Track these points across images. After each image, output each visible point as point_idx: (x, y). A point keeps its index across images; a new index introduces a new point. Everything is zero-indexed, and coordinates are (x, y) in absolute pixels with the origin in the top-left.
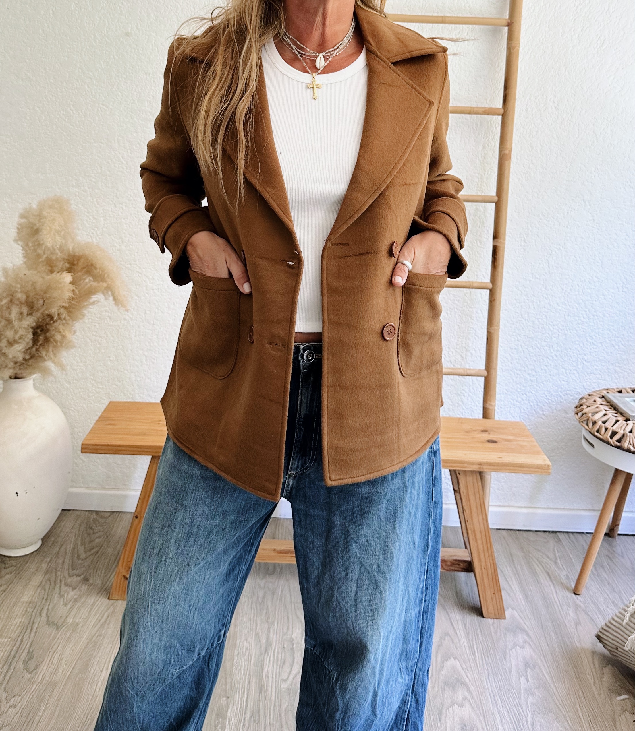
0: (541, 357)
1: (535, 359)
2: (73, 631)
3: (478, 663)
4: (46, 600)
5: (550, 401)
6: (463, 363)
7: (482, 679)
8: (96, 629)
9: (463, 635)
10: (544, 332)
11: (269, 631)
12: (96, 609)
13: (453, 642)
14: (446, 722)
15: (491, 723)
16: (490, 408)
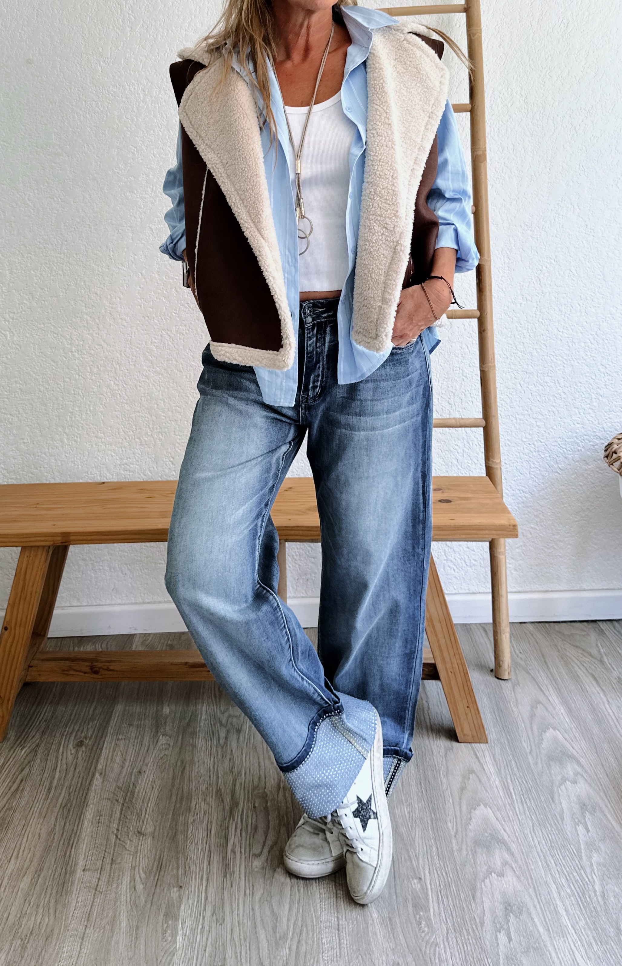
3: (517, 809)
8: (5, 800)
9: (492, 770)
11: (234, 786)
13: (480, 781)
14: (483, 902)
15: (545, 898)
16: (494, 466)
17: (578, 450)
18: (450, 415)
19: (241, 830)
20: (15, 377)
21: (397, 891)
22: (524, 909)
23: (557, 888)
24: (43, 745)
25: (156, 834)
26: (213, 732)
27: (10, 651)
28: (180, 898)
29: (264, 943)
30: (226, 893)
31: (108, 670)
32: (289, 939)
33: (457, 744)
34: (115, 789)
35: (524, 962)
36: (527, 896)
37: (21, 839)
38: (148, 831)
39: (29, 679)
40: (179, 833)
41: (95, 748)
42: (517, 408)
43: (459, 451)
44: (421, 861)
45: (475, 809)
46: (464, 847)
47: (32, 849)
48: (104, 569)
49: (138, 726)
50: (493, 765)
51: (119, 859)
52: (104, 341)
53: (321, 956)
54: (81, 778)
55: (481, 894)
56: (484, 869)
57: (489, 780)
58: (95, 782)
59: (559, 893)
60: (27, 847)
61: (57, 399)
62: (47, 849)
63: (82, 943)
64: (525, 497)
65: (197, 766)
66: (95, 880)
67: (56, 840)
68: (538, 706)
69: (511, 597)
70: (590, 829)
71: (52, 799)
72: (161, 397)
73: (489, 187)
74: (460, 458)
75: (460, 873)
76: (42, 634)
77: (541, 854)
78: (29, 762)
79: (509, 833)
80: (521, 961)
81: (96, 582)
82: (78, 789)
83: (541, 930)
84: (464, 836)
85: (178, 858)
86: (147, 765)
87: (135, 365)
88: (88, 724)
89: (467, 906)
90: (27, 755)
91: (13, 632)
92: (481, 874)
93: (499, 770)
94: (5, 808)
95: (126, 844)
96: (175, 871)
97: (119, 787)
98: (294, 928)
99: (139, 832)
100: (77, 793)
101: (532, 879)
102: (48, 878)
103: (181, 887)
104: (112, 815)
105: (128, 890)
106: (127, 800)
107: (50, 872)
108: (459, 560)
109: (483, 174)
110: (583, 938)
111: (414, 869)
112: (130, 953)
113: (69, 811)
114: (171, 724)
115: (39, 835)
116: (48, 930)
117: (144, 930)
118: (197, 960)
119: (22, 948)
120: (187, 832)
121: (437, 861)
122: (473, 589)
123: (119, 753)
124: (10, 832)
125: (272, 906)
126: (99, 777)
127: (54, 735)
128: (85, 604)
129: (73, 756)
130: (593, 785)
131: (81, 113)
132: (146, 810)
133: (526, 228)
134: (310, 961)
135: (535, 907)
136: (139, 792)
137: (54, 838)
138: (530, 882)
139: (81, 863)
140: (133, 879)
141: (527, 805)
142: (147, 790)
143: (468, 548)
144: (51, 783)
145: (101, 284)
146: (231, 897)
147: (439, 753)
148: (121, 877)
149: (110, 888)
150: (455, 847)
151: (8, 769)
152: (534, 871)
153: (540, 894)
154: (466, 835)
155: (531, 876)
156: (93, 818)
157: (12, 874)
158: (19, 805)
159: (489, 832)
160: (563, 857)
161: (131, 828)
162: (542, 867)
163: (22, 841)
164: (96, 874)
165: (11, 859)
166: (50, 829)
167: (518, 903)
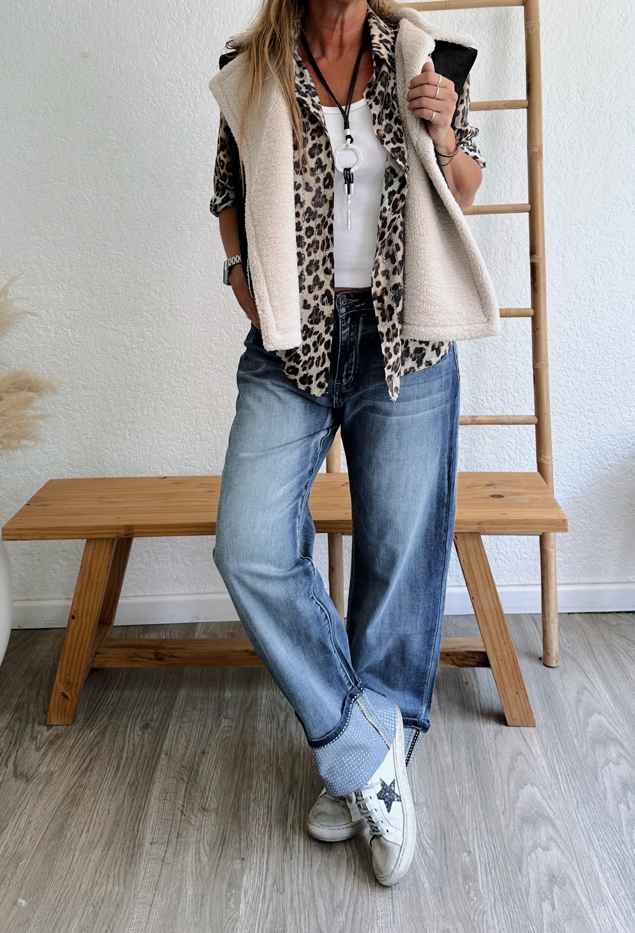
0: (598, 394)
1: (590, 397)
2: (47, 783)
3: (563, 789)
4: (14, 745)
5: (615, 447)
6: (505, 408)
8: (75, 778)
9: (539, 752)
10: (598, 364)
11: (293, 766)
12: (76, 752)
13: (528, 763)
14: (528, 873)
15: (587, 871)
16: (545, 462)
17: (628, 447)
18: (503, 412)
19: (300, 807)
20: (77, 374)
21: (448, 864)
22: (567, 880)
23: (599, 862)
24: (111, 726)
25: (220, 809)
26: (273, 716)
27: (77, 638)
28: (243, 870)
29: (322, 911)
30: (286, 865)
31: (172, 656)
32: (346, 907)
33: (506, 727)
34: (180, 768)
35: (567, 929)
36: (570, 869)
37: (91, 815)
38: (212, 808)
39: (96, 665)
40: (241, 810)
41: (160, 731)
42: (569, 405)
43: (512, 447)
44: (470, 836)
45: (522, 788)
46: (511, 823)
47: (102, 823)
48: (167, 561)
49: (201, 710)
50: (540, 747)
51: (185, 833)
52: (164, 338)
53: (375, 923)
54: (147, 759)
55: (527, 866)
56: (530, 843)
57: (536, 761)
58: (161, 762)
59: (601, 866)
60: (97, 823)
61: (118, 395)
62: (116, 824)
63: (150, 910)
64: (576, 493)
65: (258, 747)
66: (162, 853)
67: (124, 815)
68: (584, 692)
69: (559, 588)
70: (631, 807)
71: (120, 778)
72: (220, 393)
73: (545, 185)
74: (513, 455)
75: (507, 846)
76: (108, 622)
77: (585, 830)
78: (98, 743)
79: (555, 810)
80: (563, 928)
81: (159, 573)
82: (144, 768)
83: (583, 900)
84: (512, 813)
85: (240, 832)
86: (210, 746)
87: (194, 362)
88: (154, 708)
89: (514, 878)
90: (95, 737)
91: (80, 620)
92: (527, 848)
93: (546, 752)
94: (76, 785)
95: (191, 819)
96: (237, 845)
97: (183, 767)
98: (350, 897)
99: (203, 809)
100: (143, 772)
101: (575, 852)
102: (118, 850)
103: (243, 859)
104: (177, 792)
105: (194, 862)
106: (192, 779)
107: (120, 844)
108: (510, 554)
109: (539, 172)
110: (622, 907)
111: (464, 843)
112: (195, 919)
113: (137, 788)
114: (233, 708)
115: (109, 811)
116: (119, 898)
117: (209, 898)
118: (259, 926)
119: (94, 914)
120: (249, 808)
121: (486, 837)
122: (523, 581)
123: (184, 735)
124: (81, 808)
125: (330, 877)
126: (164, 757)
127: (121, 717)
128: (149, 594)
129: (140, 737)
131: (138, 108)
132: (210, 788)
133: (581, 227)
134: (365, 927)
135: (578, 878)
136: (203, 771)
137: (122, 814)
138: (573, 855)
139: (149, 837)
140: (198, 852)
141: (572, 784)
142: (211, 770)
143: (519, 541)
144: (119, 763)
145: (160, 281)
146: (291, 868)
147: (489, 736)
148: (186, 850)
149: (176, 859)
150: (503, 823)
151: (78, 750)
152: (577, 846)
153: (582, 867)
154: (513, 812)
155: (574, 850)
156: (159, 795)
157: (83, 846)
158: (89, 783)
159: (535, 809)
160: (605, 833)
161: (196, 805)
162: (584, 842)
163: (92, 817)
164: (163, 847)
165: (82, 832)
166: (119, 805)
167: (561, 875)
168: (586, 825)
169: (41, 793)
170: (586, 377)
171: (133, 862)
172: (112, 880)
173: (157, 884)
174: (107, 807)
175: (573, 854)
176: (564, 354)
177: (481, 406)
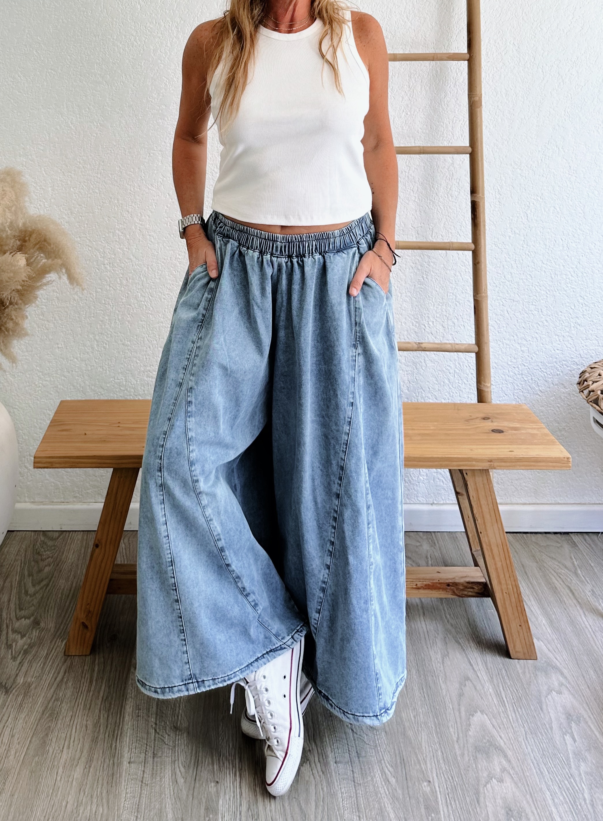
0: (530, 323)
2: (25, 694)
3: (511, 718)
7: (520, 739)
8: (52, 691)
9: (486, 678)
10: (531, 295)
13: (475, 689)
14: (486, 806)
15: (541, 805)
16: (485, 389)
21: (410, 793)
22: (523, 814)
23: (551, 795)
25: (191, 729)
28: (218, 793)
36: (524, 802)
37: (70, 730)
38: (183, 726)
40: (211, 729)
41: (128, 643)
42: (505, 333)
44: (428, 764)
45: (473, 716)
46: (466, 752)
50: (486, 673)
51: (160, 753)
52: (133, 256)
54: (118, 672)
55: (484, 798)
56: (485, 775)
57: (483, 687)
59: (553, 800)
60: (76, 739)
62: (95, 740)
66: (140, 773)
67: (102, 731)
70: (577, 739)
71: (94, 692)
75: (463, 776)
77: (535, 762)
79: (505, 740)
82: (116, 682)
84: (465, 741)
85: (212, 754)
88: (120, 618)
89: (473, 810)
92: (483, 779)
93: (492, 678)
94: (53, 699)
95: (165, 738)
99: (175, 727)
100: (115, 686)
101: (528, 785)
102: (98, 768)
103: (217, 782)
104: (149, 709)
107: (100, 762)
111: (423, 772)
113: (110, 704)
115: (86, 726)
120: (218, 728)
121: (442, 765)
124: (59, 723)
130: (576, 696)
135: (532, 812)
137: (99, 730)
138: (527, 788)
139: (126, 756)
147: (437, 659)
148: (163, 771)
149: (154, 780)
150: (458, 752)
151: (51, 661)
152: (529, 778)
153: (536, 801)
154: (467, 740)
155: (527, 782)
156: (132, 711)
157: (65, 764)
158: (65, 697)
159: (487, 738)
160: (554, 765)
161: (168, 723)
162: (535, 774)
163: (71, 732)
164: (140, 766)
165: (63, 748)
166: (95, 721)
167: (517, 808)
168: (536, 757)
169: (21, 705)
170: (520, 307)
171: (114, 782)
172: (96, 800)
173: (138, 805)
174: (85, 722)
175: (526, 786)
176: (500, 284)
177: (423, 331)
